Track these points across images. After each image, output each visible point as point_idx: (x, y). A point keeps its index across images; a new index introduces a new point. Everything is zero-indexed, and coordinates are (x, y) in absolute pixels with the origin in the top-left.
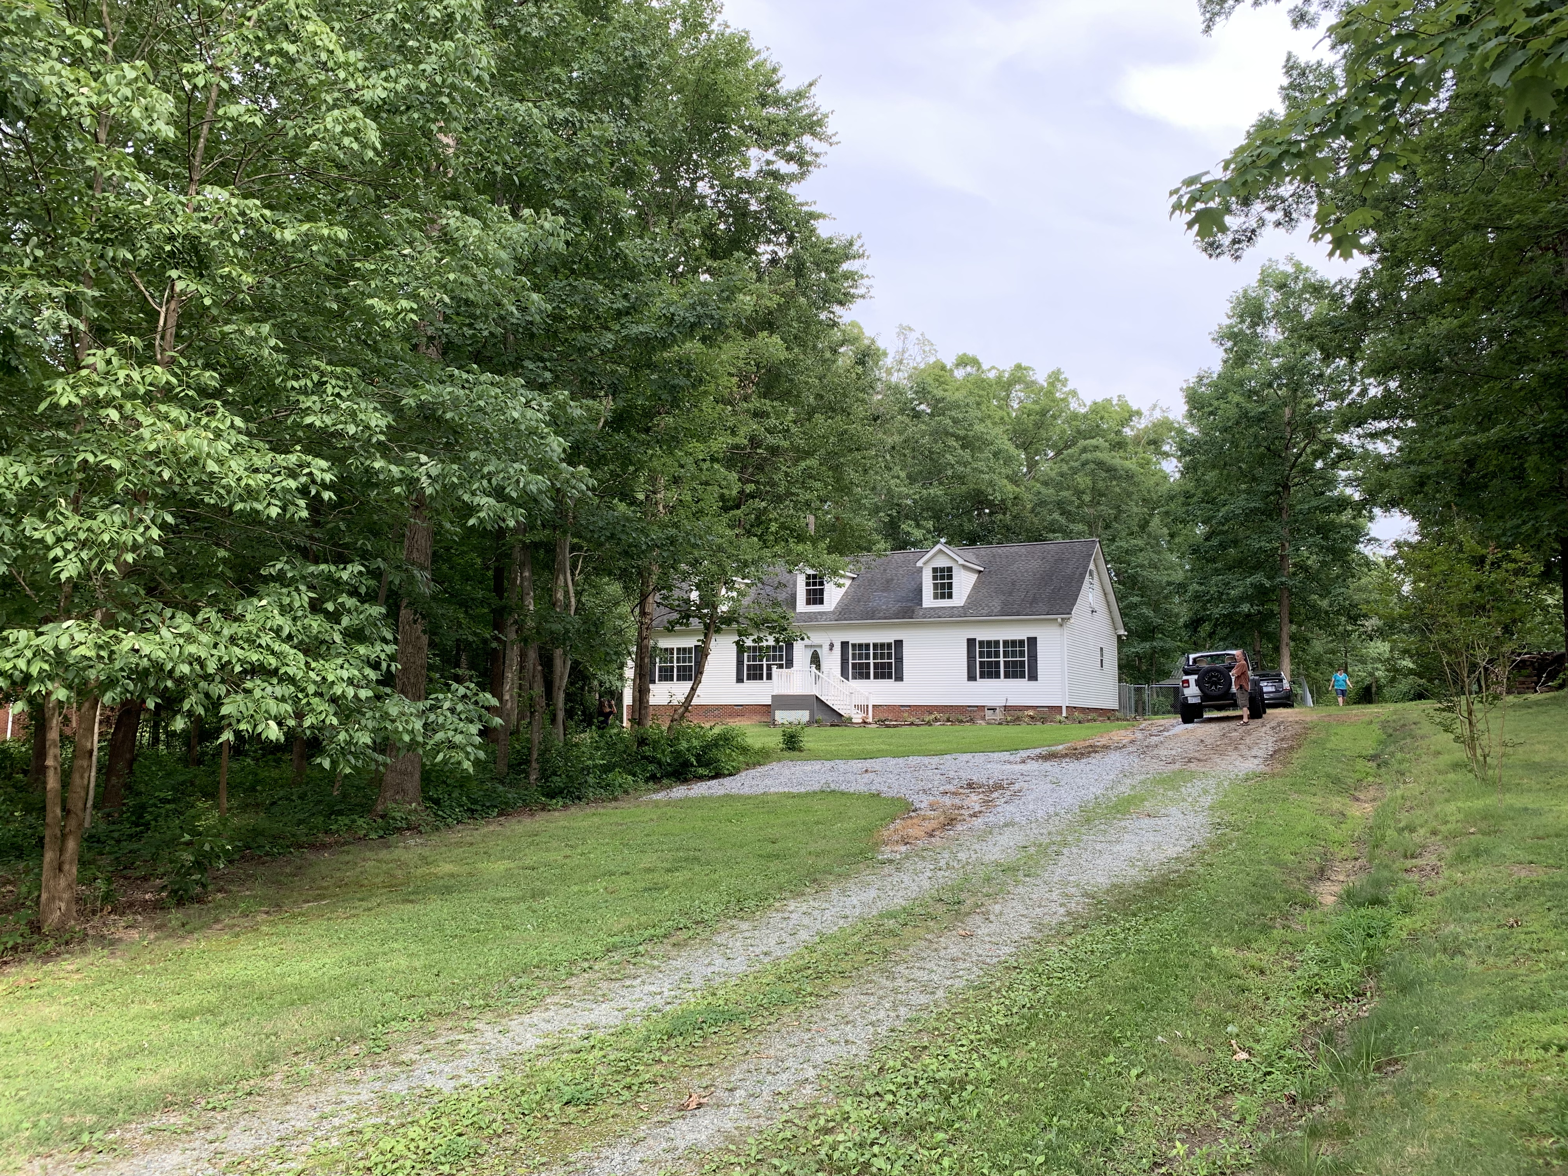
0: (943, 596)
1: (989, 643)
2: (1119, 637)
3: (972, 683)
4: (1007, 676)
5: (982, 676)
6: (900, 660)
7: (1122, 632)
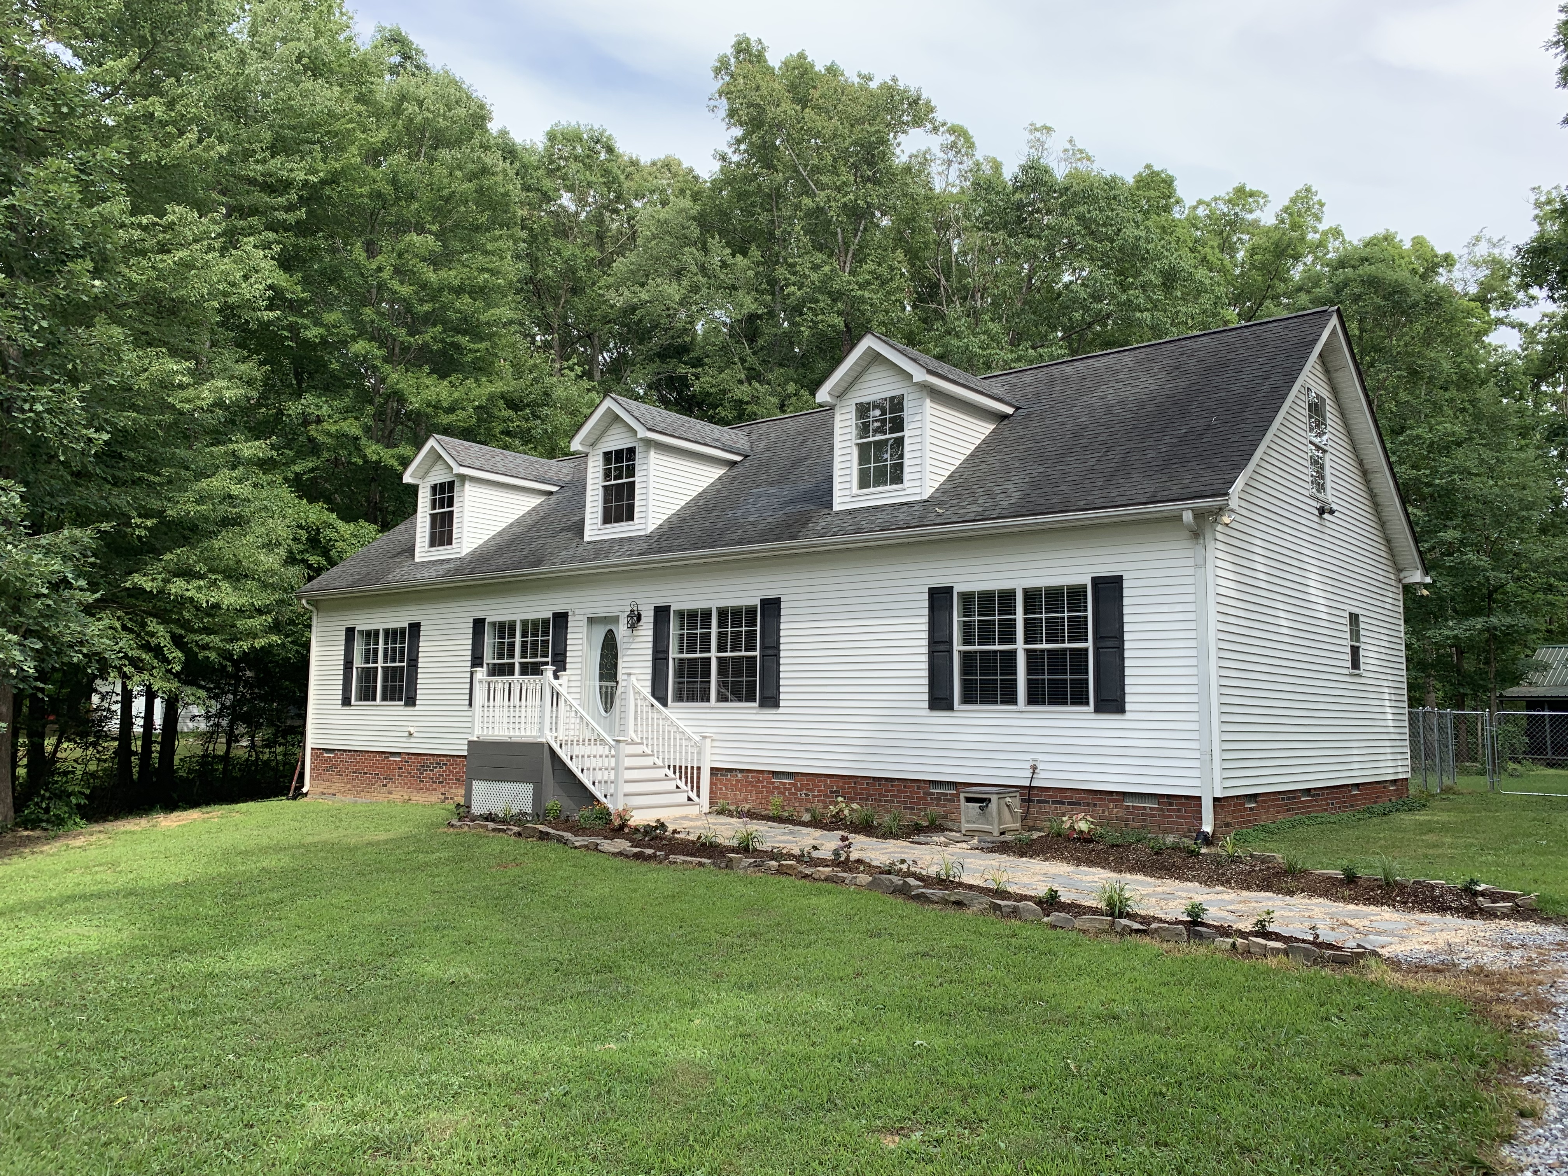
0: (880, 477)
1: (986, 598)
2: (1408, 589)
3: (941, 717)
4: (1034, 698)
5: (968, 698)
6: (772, 651)
7: (1416, 576)
